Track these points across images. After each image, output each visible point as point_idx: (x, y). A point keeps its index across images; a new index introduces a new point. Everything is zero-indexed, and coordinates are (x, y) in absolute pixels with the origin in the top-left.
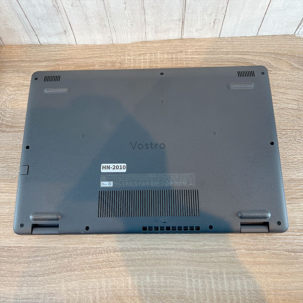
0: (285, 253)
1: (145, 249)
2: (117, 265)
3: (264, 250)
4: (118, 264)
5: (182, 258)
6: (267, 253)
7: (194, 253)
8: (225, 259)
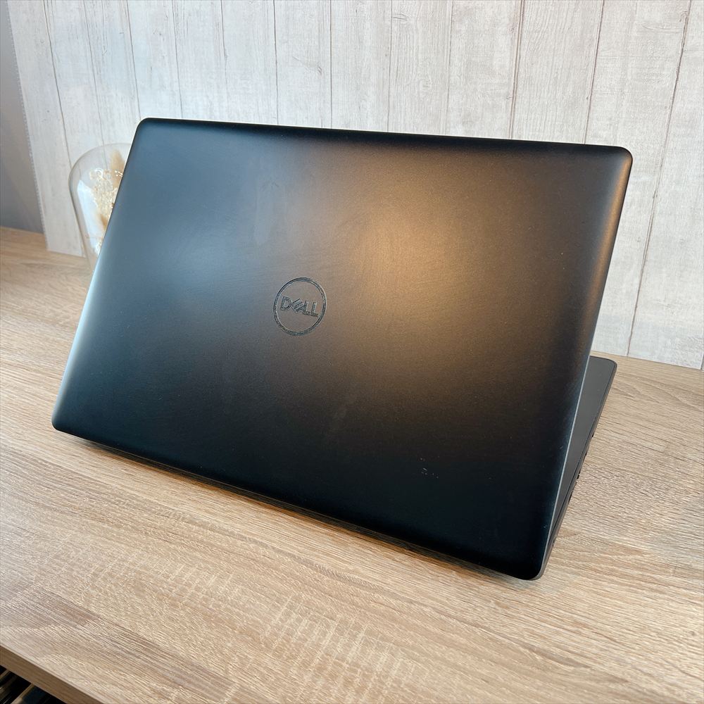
0: (522, 649)
1: (242, 538)
2: (178, 541)
3: (477, 626)
4: (181, 540)
5: (298, 574)
6: (479, 633)
7: (327, 575)
8: (383, 608)
